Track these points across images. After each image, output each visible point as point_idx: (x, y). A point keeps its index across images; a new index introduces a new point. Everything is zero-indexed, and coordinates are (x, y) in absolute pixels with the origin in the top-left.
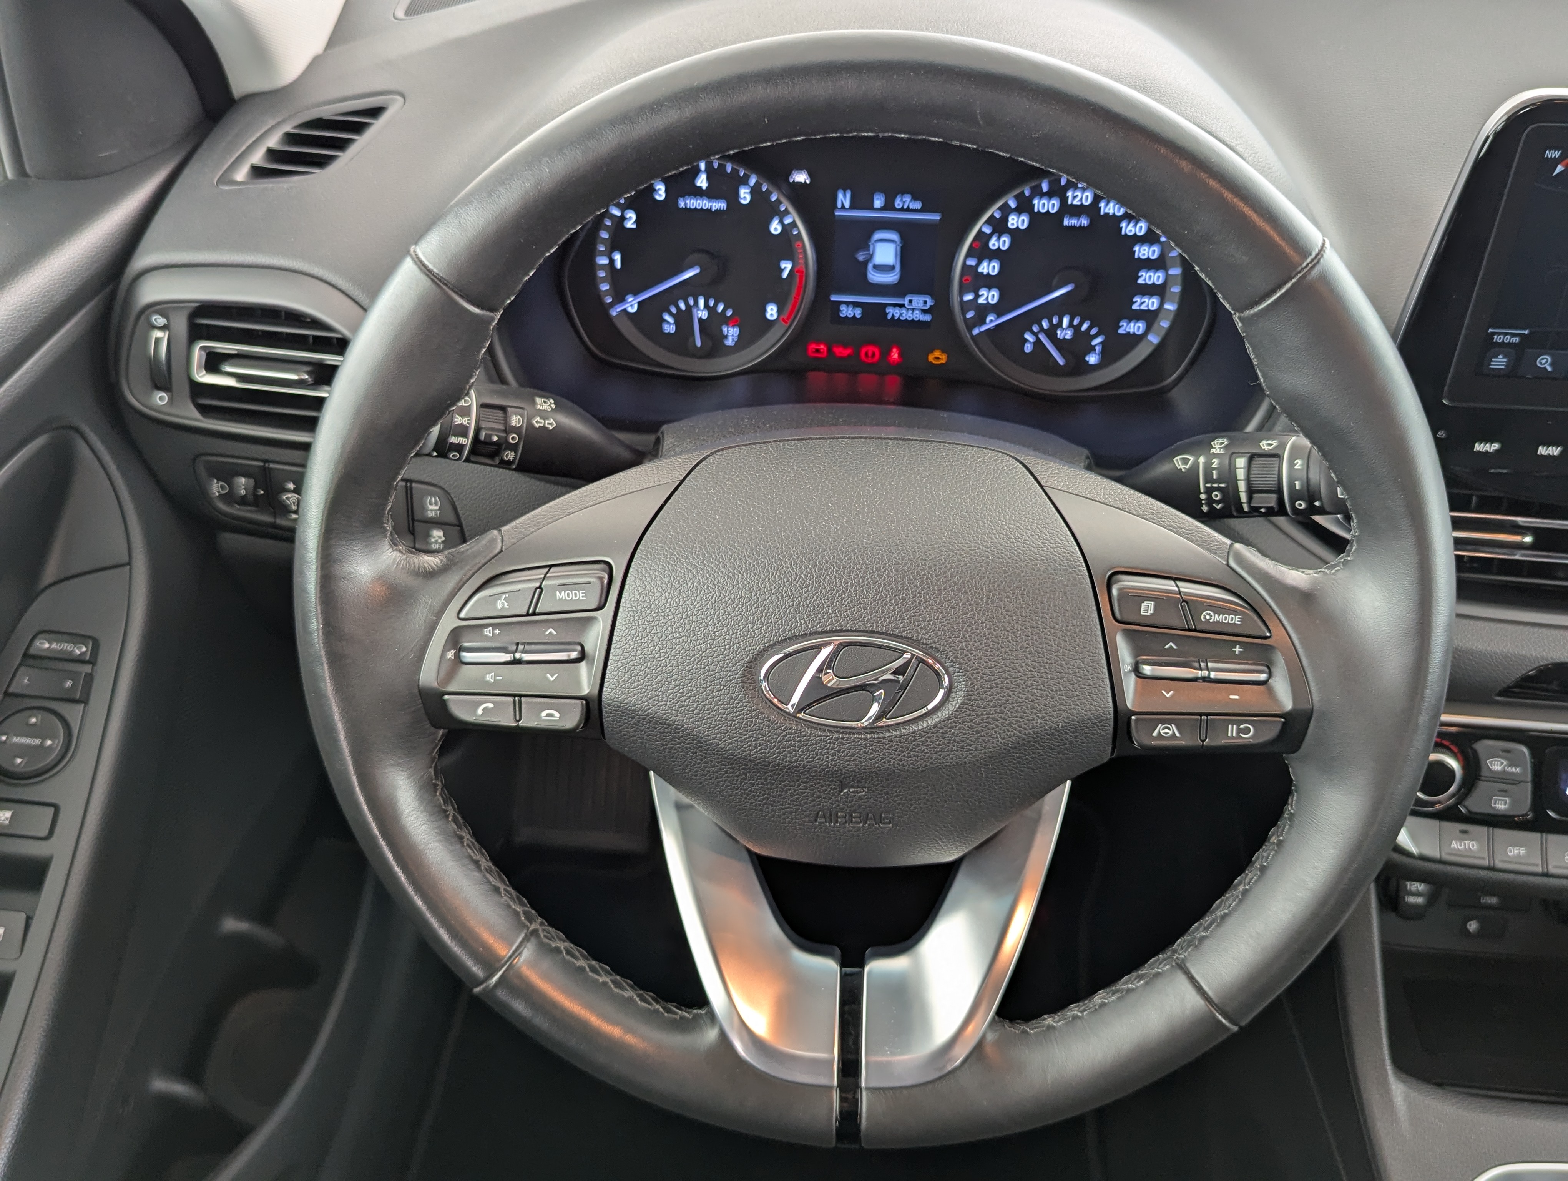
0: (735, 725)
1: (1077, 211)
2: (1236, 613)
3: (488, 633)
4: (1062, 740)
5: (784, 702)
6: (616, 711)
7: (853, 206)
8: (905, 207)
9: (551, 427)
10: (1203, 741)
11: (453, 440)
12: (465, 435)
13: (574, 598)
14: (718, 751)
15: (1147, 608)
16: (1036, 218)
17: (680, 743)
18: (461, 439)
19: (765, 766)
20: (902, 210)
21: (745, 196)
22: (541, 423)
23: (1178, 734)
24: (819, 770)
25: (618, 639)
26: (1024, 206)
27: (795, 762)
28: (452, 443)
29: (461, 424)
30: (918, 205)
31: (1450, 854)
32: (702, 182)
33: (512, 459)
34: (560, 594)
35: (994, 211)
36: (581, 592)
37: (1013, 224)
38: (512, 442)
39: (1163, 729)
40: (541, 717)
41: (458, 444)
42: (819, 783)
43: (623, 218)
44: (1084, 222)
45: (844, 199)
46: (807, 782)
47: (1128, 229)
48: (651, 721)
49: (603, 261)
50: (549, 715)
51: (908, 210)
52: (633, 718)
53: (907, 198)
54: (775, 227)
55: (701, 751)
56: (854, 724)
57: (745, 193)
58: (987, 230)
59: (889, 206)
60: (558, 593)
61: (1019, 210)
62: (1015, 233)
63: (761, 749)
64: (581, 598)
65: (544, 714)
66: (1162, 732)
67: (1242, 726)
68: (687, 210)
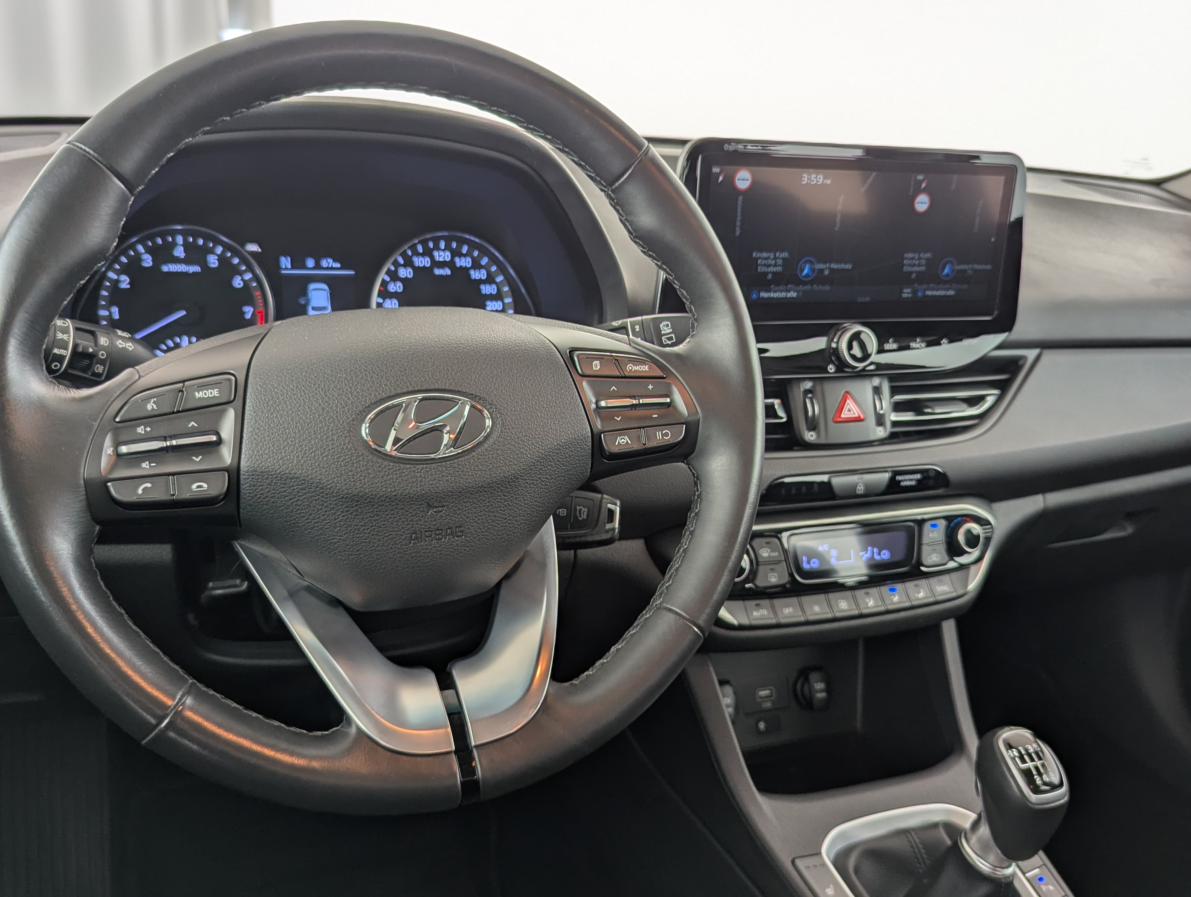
0: (348, 468)
1: (442, 265)
2: (645, 364)
3: (140, 431)
4: (564, 454)
5: (382, 446)
6: (253, 475)
7: (293, 267)
8: (330, 266)
9: (130, 349)
10: (645, 445)
11: (56, 351)
12: (66, 349)
13: (210, 396)
14: (336, 493)
15: (596, 365)
16: (417, 270)
17: (305, 494)
18: (63, 351)
19: (372, 498)
20: (328, 268)
21: (213, 261)
22: (123, 344)
23: (630, 442)
24: (412, 495)
25: (248, 421)
26: (409, 263)
27: (395, 491)
28: (55, 354)
29: (62, 340)
30: (338, 265)
31: (754, 619)
32: (179, 252)
33: (101, 372)
34: (199, 393)
35: (389, 266)
36: (215, 390)
37: (403, 275)
38: (103, 358)
39: (621, 440)
40: (192, 489)
41: (60, 355)
42: (412, 507)
43: (117, 281)
44: (447, 272)
45: (285, 262)
46: (403, 509)
47: (476, 275)
48: (282, 478)
49: (103, 313)
50: (198, 487)
51: (332, 268)
52: (267, 479)
53: (330, 261)
54: (238, 282)
55: (323, 497)
56: (432, 456)
57: (214, 259)
58: (388, 279)
59: (318, 266)
60: (197, 393)
61: (405, 266)
62: (404, 281)
63: (369, 485)
64: (216, 395)
65: (194, 486)
66: (620, 442)
67: (664, 432)
68: (169, 273)
